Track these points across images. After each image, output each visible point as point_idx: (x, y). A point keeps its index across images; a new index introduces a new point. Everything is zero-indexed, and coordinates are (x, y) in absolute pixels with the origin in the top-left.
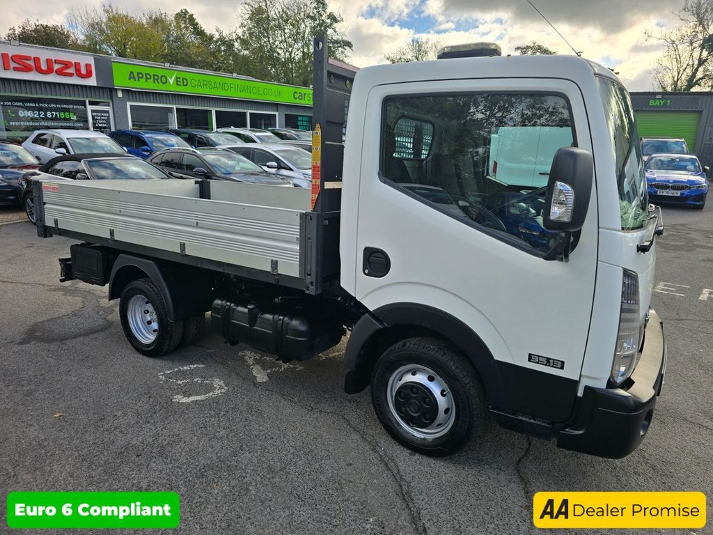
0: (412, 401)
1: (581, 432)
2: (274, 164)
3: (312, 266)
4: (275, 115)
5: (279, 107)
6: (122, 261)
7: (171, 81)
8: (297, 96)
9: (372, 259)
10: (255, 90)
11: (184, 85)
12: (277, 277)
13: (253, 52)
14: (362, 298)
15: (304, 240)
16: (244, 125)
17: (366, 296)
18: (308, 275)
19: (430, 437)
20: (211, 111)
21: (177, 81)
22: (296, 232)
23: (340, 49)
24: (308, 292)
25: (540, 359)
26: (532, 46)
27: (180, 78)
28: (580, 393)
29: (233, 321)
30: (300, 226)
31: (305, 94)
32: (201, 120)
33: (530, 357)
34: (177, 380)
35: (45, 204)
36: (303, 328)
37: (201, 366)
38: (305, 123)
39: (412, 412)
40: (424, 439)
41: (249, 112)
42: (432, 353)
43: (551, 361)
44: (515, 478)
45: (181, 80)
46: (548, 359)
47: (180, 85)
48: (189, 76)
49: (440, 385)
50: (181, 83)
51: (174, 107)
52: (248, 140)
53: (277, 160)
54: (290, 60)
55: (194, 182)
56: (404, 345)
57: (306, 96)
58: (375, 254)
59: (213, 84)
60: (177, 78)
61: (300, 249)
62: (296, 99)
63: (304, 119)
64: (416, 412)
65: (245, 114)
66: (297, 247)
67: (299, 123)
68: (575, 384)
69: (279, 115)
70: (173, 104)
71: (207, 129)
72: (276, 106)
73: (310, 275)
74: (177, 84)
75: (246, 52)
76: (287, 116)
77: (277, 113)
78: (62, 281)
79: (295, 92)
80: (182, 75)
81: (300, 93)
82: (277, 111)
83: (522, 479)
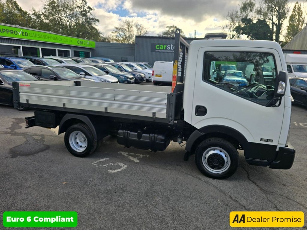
0: (215, 160)
1: (279, 162)
2: (84, 73)
3: (173, 113)
4: (69, 51)
5: (71, 47)
6: (68, 117)
7: (20, 33)
8: (79, 42)
9: (199, 110)
10: (60, 39)
11: (26, 36)
12: (154, 119)
13: (51, 21)
14: (194, 125)
15: (169, 104)
16: (55, 55)
17: (196, 123)
18: (170, 117)
19: (220, 173)
20: (39, 48)
21: (23, 34)
22: (165, 101)
23: (94, 22)
24: (170, 124)
25: (265, 140)
26: (173, 26)
27: (24, 32)
28: (277, 149)
29: (130, 138)
30: (167, 99)
31: (83, 42)
32: (34, 52)
33: (261, 140)
34: (103, 165)
35: (20, 92)
36: (163, 138)
37: (107, 159)
38: (83, 55)
39: (215, 164)
40: (218, 174)
41: (57, 49)
42: (222, 142)
43: (268, 140)
44: (250, 182)
45: (25, 33)
46: (267, 140)
47: (24, 35)
48: (28, 32)
49: (224, 153)
50: (25, 35)
51: (21, 46)
52: (61, 62)
53: (84, 71)
54: (70, 25)
55: (73, 82)
56: (210, 140)
57: (83, 43)
58: (200, 108)
59: (40, 36)
60: (22, 32)
61: (167, 107)
62: (79, 44)
63: (83, 53)
64: (217, 164)
65: (55, 50)
66: (166, 107)
67: (80, 55)
68: (276, 146)
69: (71, 51)
70: (20, 44)
71: (37, 56)
72: (69, 47)
73: (171, 117)
74: (23, 35)
75: (47, 21)
76: (75, 52)
77: (70, 50)
78: (26, 128)
79: (78, 41)
80: (25, 31)
81: (80, 41)
82: (70, 49)
83: (253, 182)
